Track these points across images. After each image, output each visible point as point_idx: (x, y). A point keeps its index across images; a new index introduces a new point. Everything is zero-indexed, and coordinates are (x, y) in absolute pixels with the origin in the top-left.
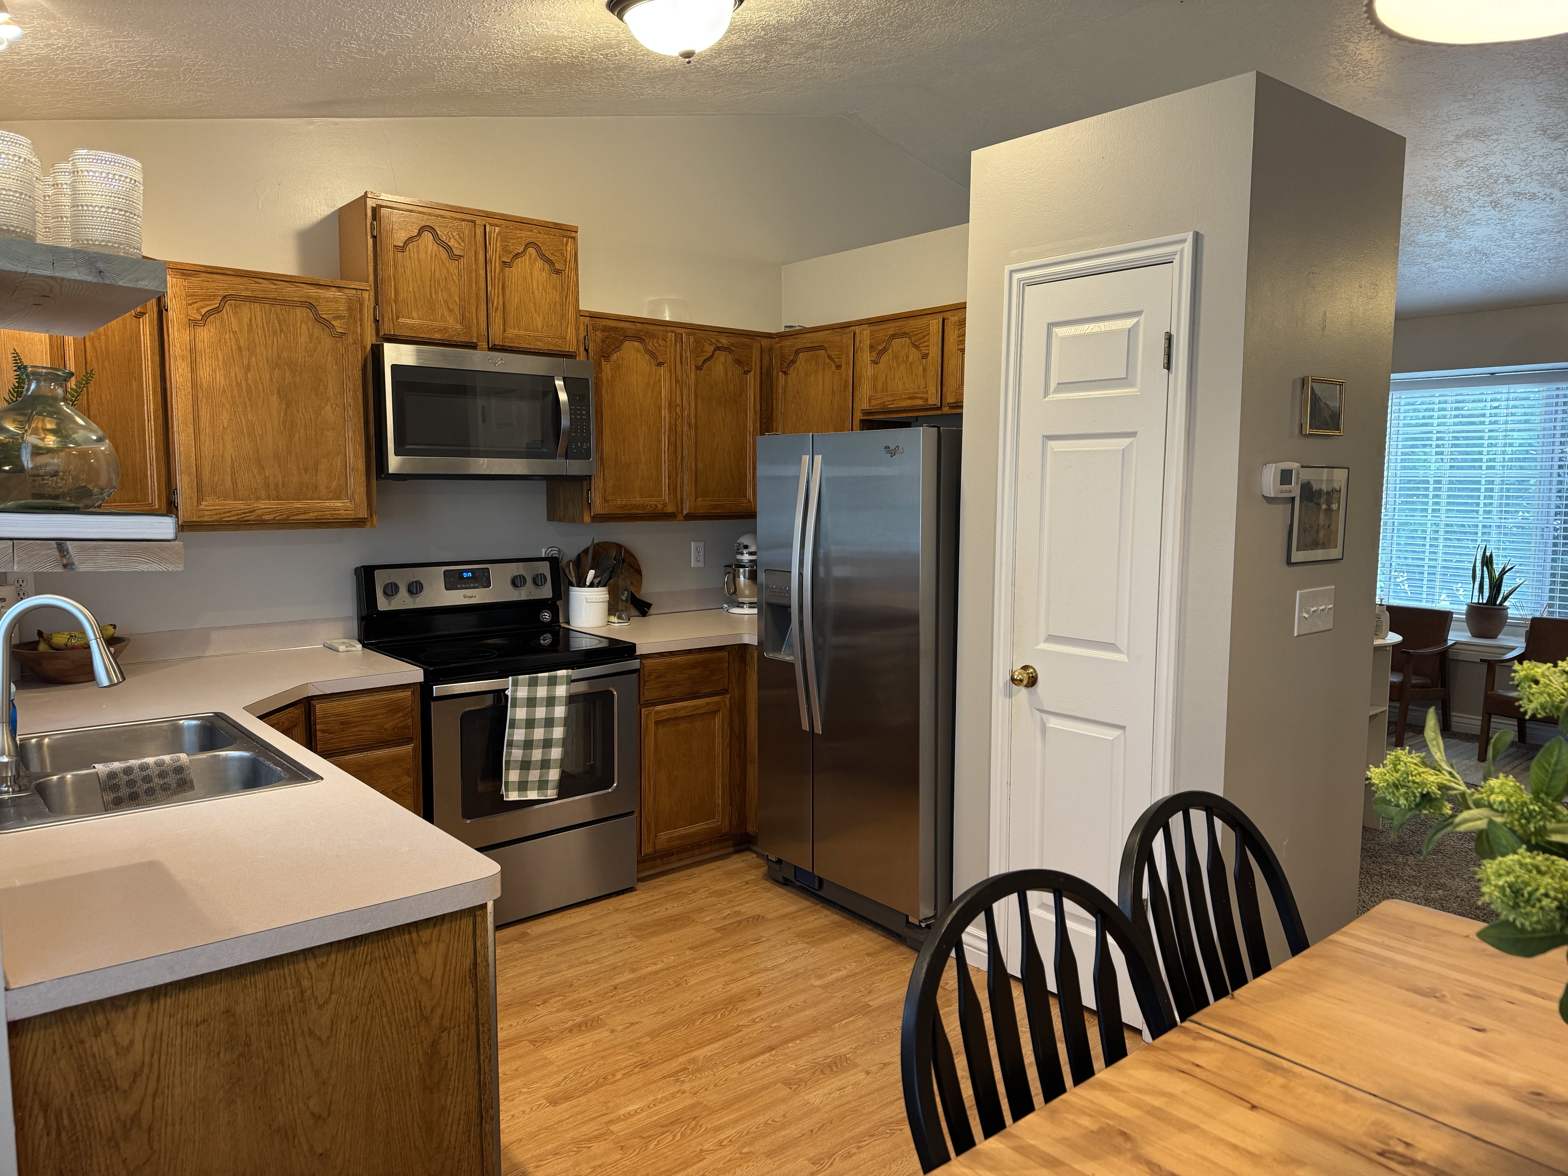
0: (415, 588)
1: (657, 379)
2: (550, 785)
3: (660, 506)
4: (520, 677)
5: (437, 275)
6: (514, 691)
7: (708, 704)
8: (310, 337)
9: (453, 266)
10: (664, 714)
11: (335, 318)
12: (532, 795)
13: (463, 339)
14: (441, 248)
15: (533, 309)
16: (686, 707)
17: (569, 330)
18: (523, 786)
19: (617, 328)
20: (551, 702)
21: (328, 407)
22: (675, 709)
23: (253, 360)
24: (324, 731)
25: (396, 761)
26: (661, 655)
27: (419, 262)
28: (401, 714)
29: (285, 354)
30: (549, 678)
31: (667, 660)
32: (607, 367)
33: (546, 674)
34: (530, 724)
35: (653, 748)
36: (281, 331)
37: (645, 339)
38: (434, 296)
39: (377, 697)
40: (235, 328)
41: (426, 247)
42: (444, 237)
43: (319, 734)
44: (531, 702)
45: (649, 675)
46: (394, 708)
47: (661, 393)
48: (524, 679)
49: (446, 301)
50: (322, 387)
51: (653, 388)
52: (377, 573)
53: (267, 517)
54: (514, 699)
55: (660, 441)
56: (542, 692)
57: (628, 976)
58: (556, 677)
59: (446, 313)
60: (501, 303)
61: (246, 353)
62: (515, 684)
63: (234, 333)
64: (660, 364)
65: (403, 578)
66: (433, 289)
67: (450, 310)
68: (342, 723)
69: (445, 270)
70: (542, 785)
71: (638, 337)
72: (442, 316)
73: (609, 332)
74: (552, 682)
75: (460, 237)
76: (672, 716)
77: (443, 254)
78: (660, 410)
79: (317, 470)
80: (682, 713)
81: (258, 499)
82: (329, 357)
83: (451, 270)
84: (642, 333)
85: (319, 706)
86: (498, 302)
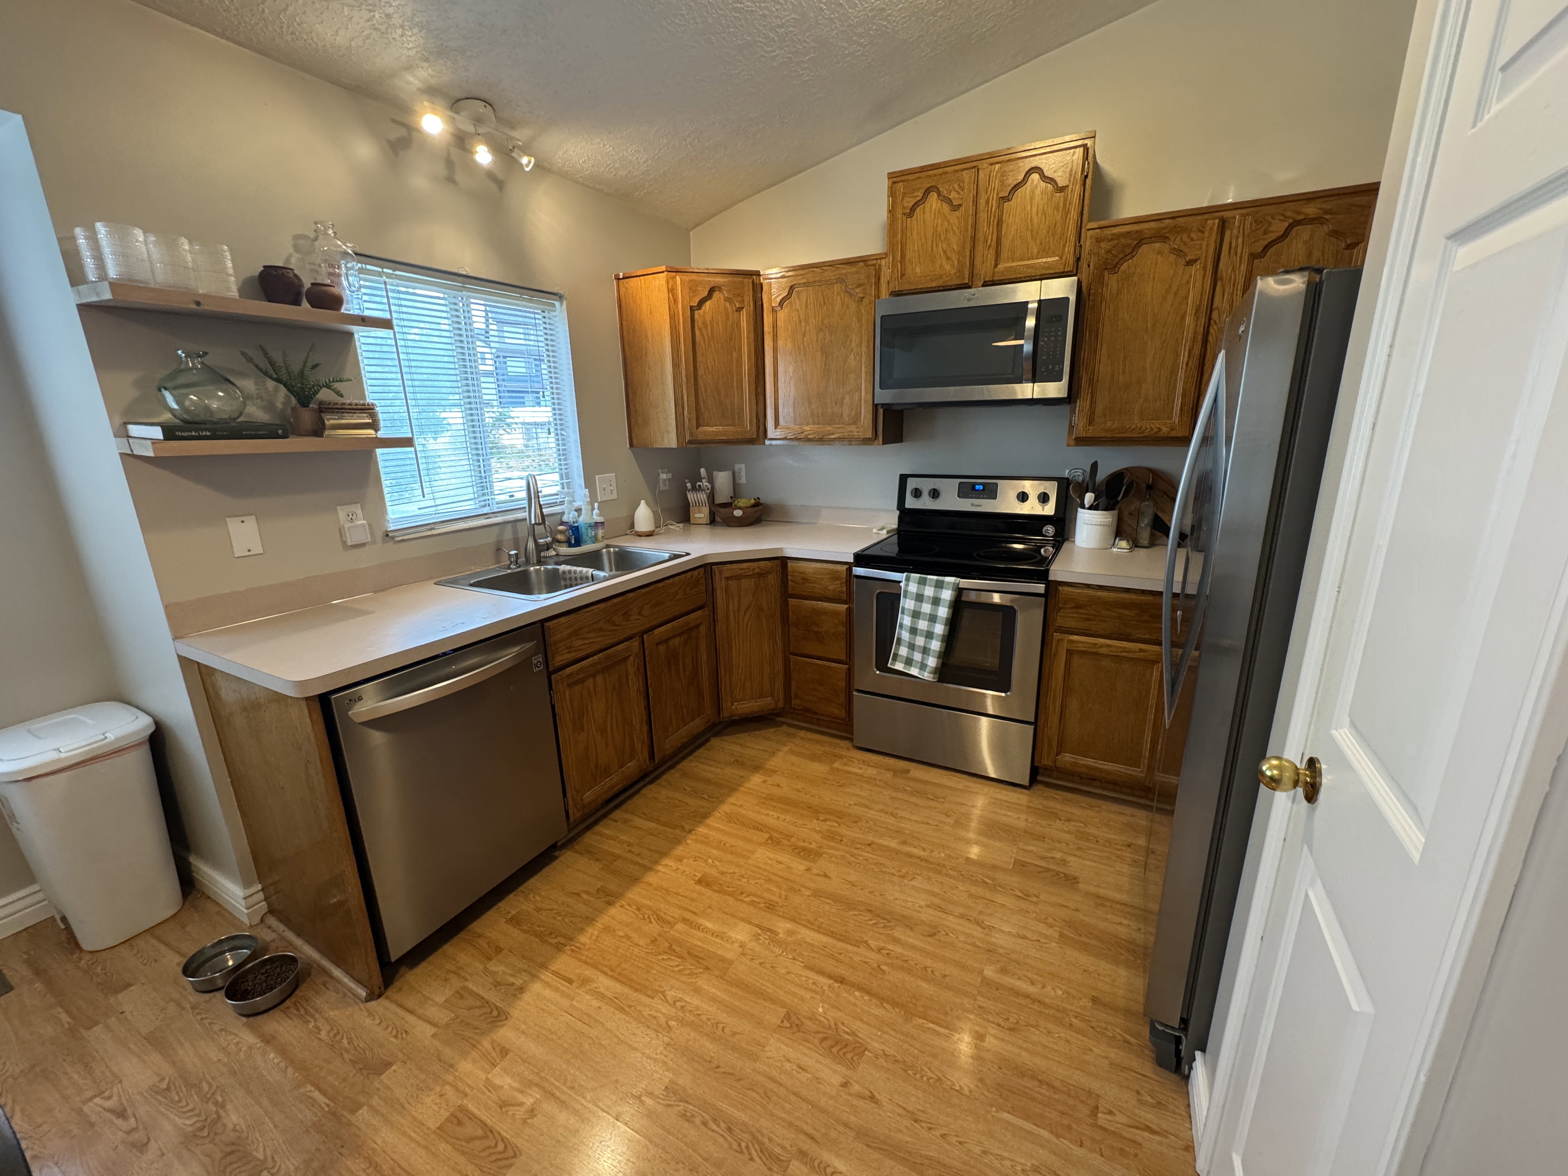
0: (935, 494)
1: (1184, 281)
2: (928, 669)
3: (1165, 429)
4: (913, 575)
5: (939, 228)
6: (907, 585)
7: (1141, 650)
8: (842, 305)
9: (954, 218)
10: (1080, 645)
11: (857, 287)
12: (914, 671)
13: (956, 281)
14: (944, 203)
15: (1030, 238)
16: (1109, 646)
17: (1066, 249)
18: (909, 662)
19: (1129, 233)
20: (936, 601)
21: (852, 356)
22: (1096, 644)
23: (807, 328)
24: (792, 581)
25: (836, 613)
26: (1088, 586)
27: (924, 222)
28: (838, 582)
29: (826, 321)
30: (937, 581)
31: (1091, 592)
32: (1112, 281)
33: (935, 577)
34: (916, 615)
35: (1062, 673)
36: (825, 303)
37: (1170, 236)
38: (935, 249)
39: (825, 565)
40: (798, 308)
41: (931, 206)
42: (945, 192)
43: (790, 583)
44: (919, 598)
45: (1065, 604)
46: (835, 576)
47: (1187, 297)
48: (915, 577)
49: (945, 252)
50: (848, 342)
51: (1176, 294)
52: (909, 480)
53: (810, 437)
54: (906, 592)
55: (1177, 356)
56: (929, 591)
57: (893, 844)
58: (943, 582)
59: (944, 262)
60: (995, 239)
61: (803, 324)
62: (908, 579)
63: (798, 311)
64: (1189, 263)
65: (926, 485)
66: (934, 243)
67: (948, 258)
68: (803, 579)
69: (946, 224)
70: (923, 666)
71: (1160, 237)
72: (941, 266)
73: (1118, 239)
74: (939, 585)
75: (960, 187)
76: (1090, 650)
77: (946, 208)
78: (1183, 318)
79: (842, 403)
80: (1103, 651)
81: (808, 424)
82: (854, 319)
83: (951, 221)
84: (1166, 231)
85: (790, 564)
86: (992, 239)
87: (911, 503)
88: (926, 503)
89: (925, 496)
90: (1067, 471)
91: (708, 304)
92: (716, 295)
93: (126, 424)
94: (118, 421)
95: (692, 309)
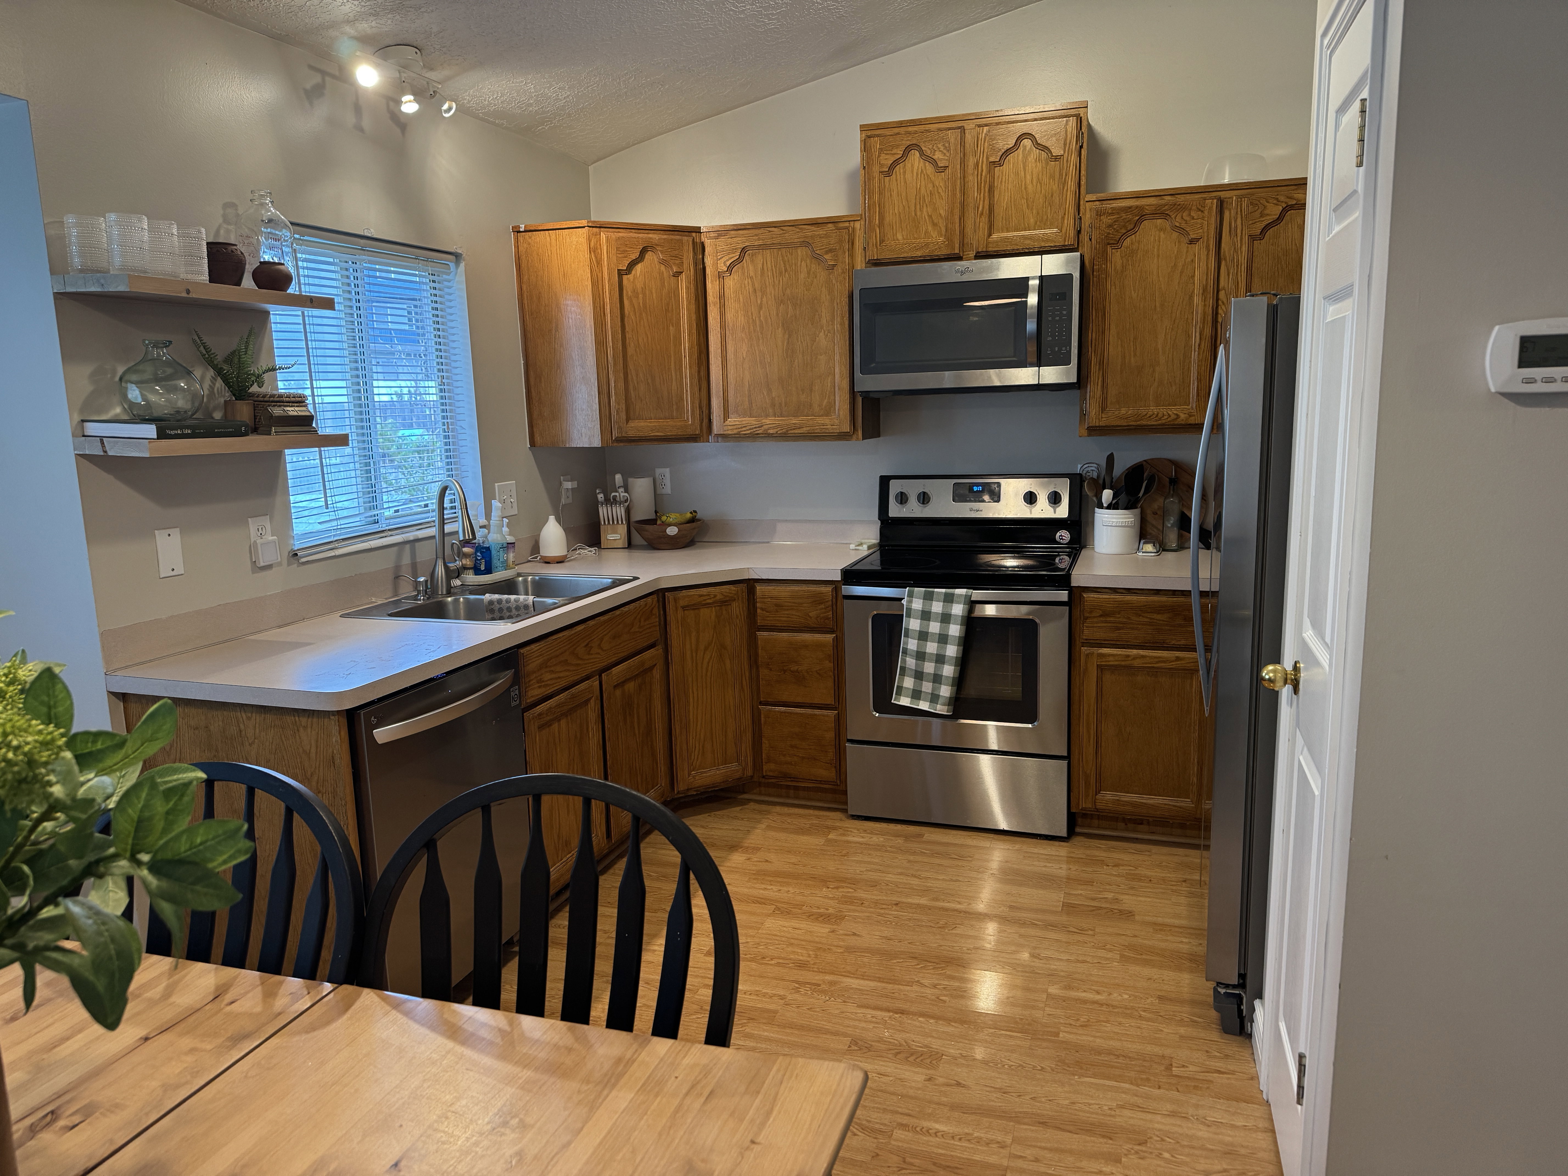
0: (924, 498)
1: (1189, 260)
2: (941, 701)
3: (1182, 416)
4: (916, 589)
5: (923, 190)
6: (910, 602)
7: (1178, 659)
8: (809, 273)
9: (940, 180)
10: (1111, 658)
11: (827, 253)
12: (924, 706)
13: (945, 252)
14: (927, 164)
15: (1025, 206)
16: (1143, 657)
17: (1066, 221)
18: (916, 694)
19: (1130, 208)
20: (946, 618)
21: (822, 334)
22: (1128, 656)
23: (764, 299)
24: (762, 609)
25: (819, 646)
26: (1114, 590)
27: (905, 182)
28: (823, 606)
29: (788, 291)
30: (946, 594)
31: (1118, 597)
32: (1116, 257)
33: (943, 590)
34: (923, 636)
35: (1094, 694)
36: (786, 270)
37: (1171, 214)
38: (918, 213)
39: (805, 588)
40: (752, 274)
41: (912, 165)
42: (929, 152)
43: (759, 611)
44: (926, 616)
45: (1091, 612)
46: (817, 600)
47: (1194, 276)
48: (919, 591)
49: (930, 217)
50: (817, 316)
51: (1182, 272)
52: (892, 482)
53: (771, 431)
54: (909, 610)
55: (1189, 336)
56: (937, 607)
58: (953, 595)
59: (930, 228)
60: (987, 207)
61: (759, 294)
62: (911, 595)
63: (751, 278)
64: (1192, 242)
65: (913, 488)
66: (918, 207)
67: (935, 225)
68: (777, 605)
69: (930, 185)
70: (934, 698)
71: (1160, 213)
72: (926, 232)
73: (1118, 213)
74: (949, 600)
75: (945, 148)
76: (1123, 663)
77: (930, 169)
78: (1191, 297)
79: (811, 390)
80: (1136, 663)
81: (767, 416)
82: (824, 289)
83: (937, 183)
84: (1166, 207)
85: (759, 588)
86: (983, 206)
87: (894, 511)
88: (913, 510)
89: (913, 501)
90: (1079, 466)
91: (639, 268)
92: (649, 256)
93: (83, 421)
94: (77, 418)
95: (620, 273)
